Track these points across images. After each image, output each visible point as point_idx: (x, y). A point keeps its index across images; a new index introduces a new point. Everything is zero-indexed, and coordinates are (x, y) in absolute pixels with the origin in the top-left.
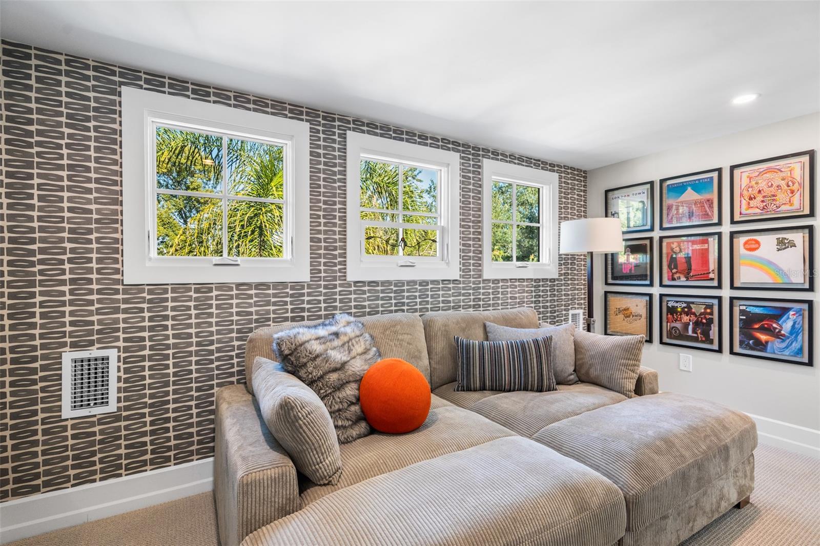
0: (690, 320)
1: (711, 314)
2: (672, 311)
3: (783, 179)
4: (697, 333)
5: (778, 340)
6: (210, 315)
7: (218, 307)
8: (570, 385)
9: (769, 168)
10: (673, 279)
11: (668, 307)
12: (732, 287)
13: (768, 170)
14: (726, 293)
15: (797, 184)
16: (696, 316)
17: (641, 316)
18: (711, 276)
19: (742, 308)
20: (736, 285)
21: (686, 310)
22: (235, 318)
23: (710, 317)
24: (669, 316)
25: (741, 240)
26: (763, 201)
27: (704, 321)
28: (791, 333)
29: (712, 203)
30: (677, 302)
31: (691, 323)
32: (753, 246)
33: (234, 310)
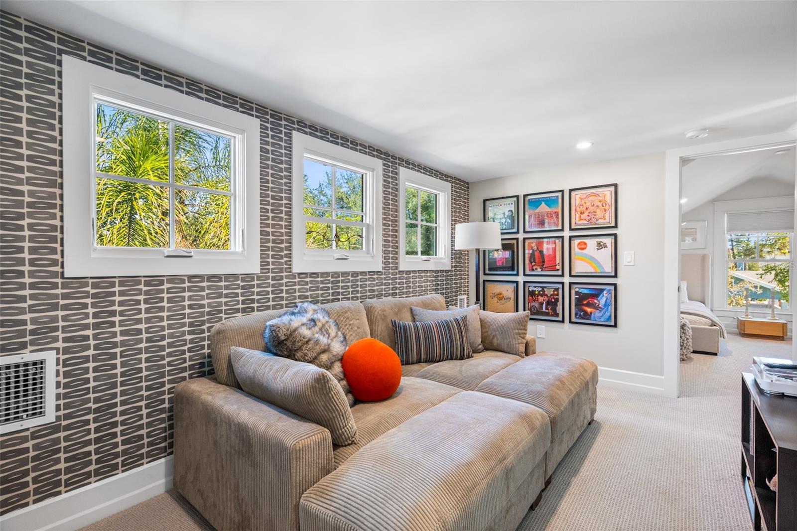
0: (544, 300)
1: (558, 295)
2: (532, 293)
3: (600, 202)
4: (548, 310)
5: (598, 311)
6: (162, 309)
7: (170, 300)
8: (479, 353)
9: (592, 193)
10: (533, 270)
11: (529, 291)
12: (571, 276)
13: (592, 195)
14: (567, 280)
15: (607, 206)
16: (548, 297)
17: (510, 298)
18: (558, 267)
19: (577, 290)
20: (573, 274)
21: (541, 292)
22: (187, 311)
23: (557, 297)
24: (530, 297)
25: (576, 242)
26: (588, 216)
27: (553, 300)
28: (605, 305)
29: (558, 215)
30: (535, 287)
31: (545, 302)
32: (583, 247)
33: (187, 303)
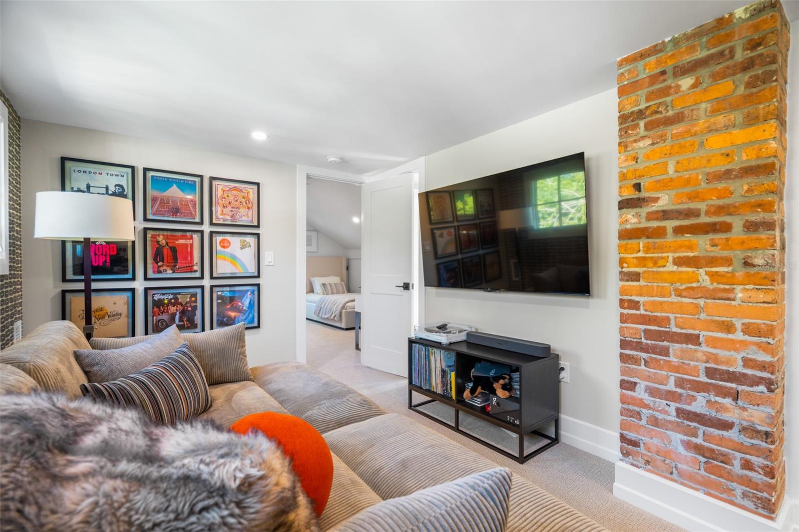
0: (177, 310)
1: (196, 301)
2: (158, 304)
3: (243, 198)
4: (183, 321)
5: (242, 314)
9: (235, 187)
11: (154, 301)
12: (212, 278)
13: (235, 189)
14: (207, 282)
15: (251, 204)
16: (182, 305)
17: (121, 314)
18: (195, 268)
19: (219, 293)
20: (215, 275)
21: (173, 301)
23: (195, 304)
24: (155, 309)
25: (218, 239)
26: (232, 211)
27: (190, 309)
28: (249, 308)
29: (195, 204)
30: (164, 294)
31: (178, 313)
32: (225, 245)
